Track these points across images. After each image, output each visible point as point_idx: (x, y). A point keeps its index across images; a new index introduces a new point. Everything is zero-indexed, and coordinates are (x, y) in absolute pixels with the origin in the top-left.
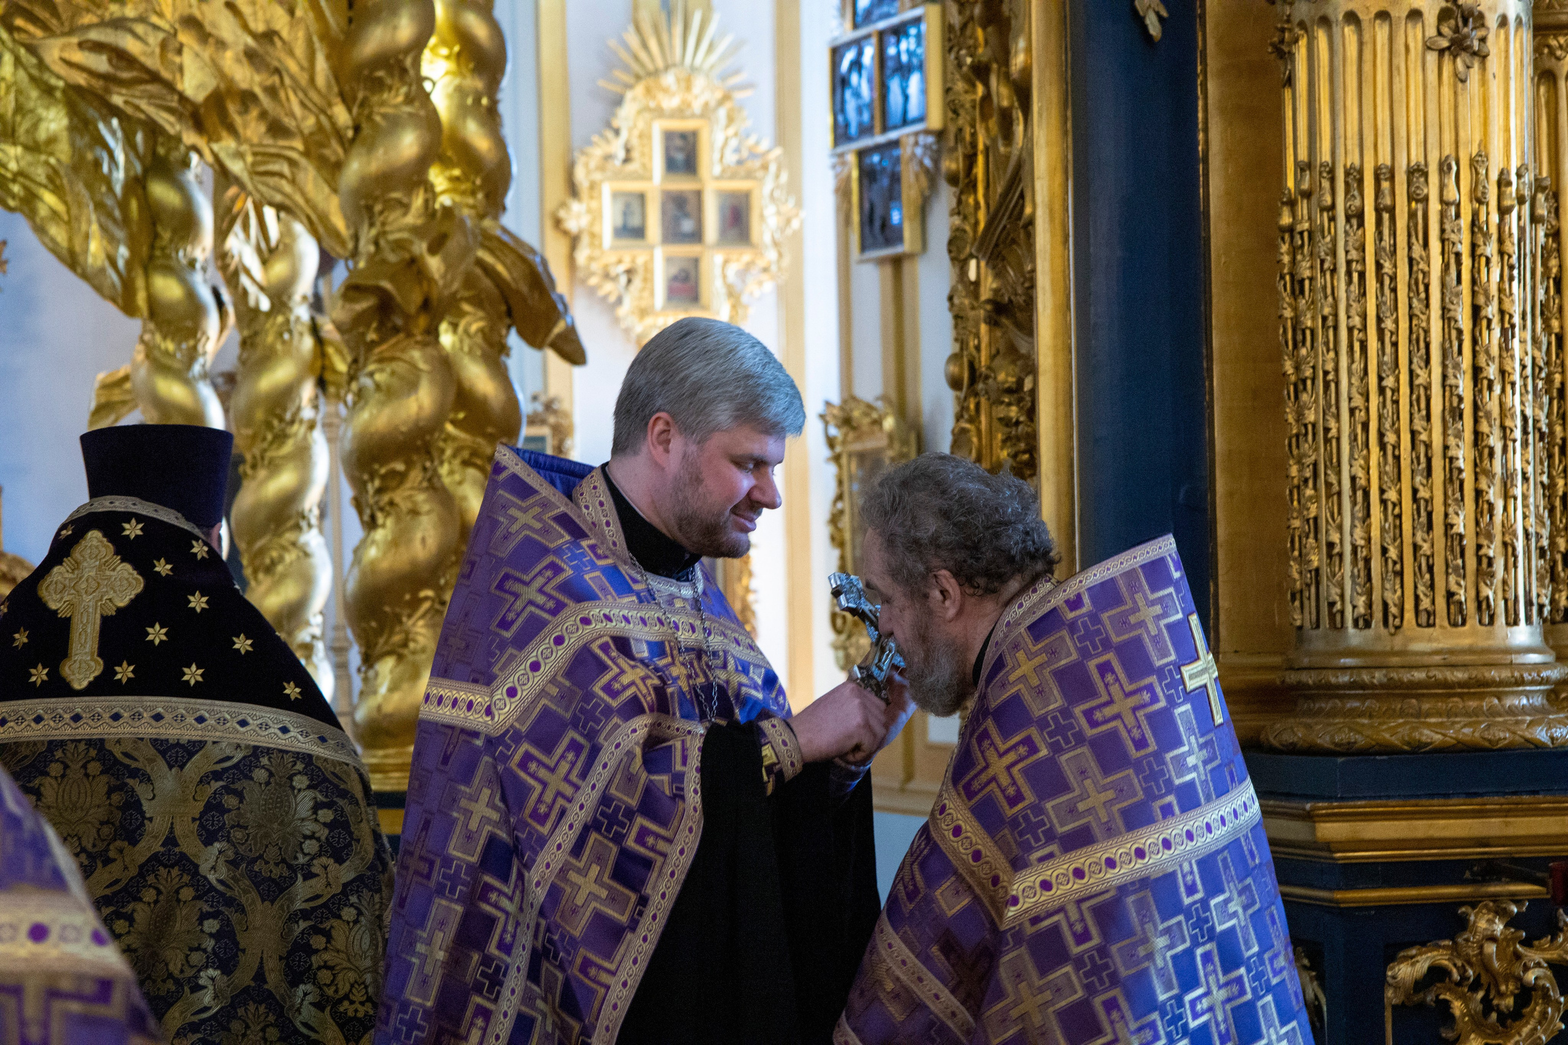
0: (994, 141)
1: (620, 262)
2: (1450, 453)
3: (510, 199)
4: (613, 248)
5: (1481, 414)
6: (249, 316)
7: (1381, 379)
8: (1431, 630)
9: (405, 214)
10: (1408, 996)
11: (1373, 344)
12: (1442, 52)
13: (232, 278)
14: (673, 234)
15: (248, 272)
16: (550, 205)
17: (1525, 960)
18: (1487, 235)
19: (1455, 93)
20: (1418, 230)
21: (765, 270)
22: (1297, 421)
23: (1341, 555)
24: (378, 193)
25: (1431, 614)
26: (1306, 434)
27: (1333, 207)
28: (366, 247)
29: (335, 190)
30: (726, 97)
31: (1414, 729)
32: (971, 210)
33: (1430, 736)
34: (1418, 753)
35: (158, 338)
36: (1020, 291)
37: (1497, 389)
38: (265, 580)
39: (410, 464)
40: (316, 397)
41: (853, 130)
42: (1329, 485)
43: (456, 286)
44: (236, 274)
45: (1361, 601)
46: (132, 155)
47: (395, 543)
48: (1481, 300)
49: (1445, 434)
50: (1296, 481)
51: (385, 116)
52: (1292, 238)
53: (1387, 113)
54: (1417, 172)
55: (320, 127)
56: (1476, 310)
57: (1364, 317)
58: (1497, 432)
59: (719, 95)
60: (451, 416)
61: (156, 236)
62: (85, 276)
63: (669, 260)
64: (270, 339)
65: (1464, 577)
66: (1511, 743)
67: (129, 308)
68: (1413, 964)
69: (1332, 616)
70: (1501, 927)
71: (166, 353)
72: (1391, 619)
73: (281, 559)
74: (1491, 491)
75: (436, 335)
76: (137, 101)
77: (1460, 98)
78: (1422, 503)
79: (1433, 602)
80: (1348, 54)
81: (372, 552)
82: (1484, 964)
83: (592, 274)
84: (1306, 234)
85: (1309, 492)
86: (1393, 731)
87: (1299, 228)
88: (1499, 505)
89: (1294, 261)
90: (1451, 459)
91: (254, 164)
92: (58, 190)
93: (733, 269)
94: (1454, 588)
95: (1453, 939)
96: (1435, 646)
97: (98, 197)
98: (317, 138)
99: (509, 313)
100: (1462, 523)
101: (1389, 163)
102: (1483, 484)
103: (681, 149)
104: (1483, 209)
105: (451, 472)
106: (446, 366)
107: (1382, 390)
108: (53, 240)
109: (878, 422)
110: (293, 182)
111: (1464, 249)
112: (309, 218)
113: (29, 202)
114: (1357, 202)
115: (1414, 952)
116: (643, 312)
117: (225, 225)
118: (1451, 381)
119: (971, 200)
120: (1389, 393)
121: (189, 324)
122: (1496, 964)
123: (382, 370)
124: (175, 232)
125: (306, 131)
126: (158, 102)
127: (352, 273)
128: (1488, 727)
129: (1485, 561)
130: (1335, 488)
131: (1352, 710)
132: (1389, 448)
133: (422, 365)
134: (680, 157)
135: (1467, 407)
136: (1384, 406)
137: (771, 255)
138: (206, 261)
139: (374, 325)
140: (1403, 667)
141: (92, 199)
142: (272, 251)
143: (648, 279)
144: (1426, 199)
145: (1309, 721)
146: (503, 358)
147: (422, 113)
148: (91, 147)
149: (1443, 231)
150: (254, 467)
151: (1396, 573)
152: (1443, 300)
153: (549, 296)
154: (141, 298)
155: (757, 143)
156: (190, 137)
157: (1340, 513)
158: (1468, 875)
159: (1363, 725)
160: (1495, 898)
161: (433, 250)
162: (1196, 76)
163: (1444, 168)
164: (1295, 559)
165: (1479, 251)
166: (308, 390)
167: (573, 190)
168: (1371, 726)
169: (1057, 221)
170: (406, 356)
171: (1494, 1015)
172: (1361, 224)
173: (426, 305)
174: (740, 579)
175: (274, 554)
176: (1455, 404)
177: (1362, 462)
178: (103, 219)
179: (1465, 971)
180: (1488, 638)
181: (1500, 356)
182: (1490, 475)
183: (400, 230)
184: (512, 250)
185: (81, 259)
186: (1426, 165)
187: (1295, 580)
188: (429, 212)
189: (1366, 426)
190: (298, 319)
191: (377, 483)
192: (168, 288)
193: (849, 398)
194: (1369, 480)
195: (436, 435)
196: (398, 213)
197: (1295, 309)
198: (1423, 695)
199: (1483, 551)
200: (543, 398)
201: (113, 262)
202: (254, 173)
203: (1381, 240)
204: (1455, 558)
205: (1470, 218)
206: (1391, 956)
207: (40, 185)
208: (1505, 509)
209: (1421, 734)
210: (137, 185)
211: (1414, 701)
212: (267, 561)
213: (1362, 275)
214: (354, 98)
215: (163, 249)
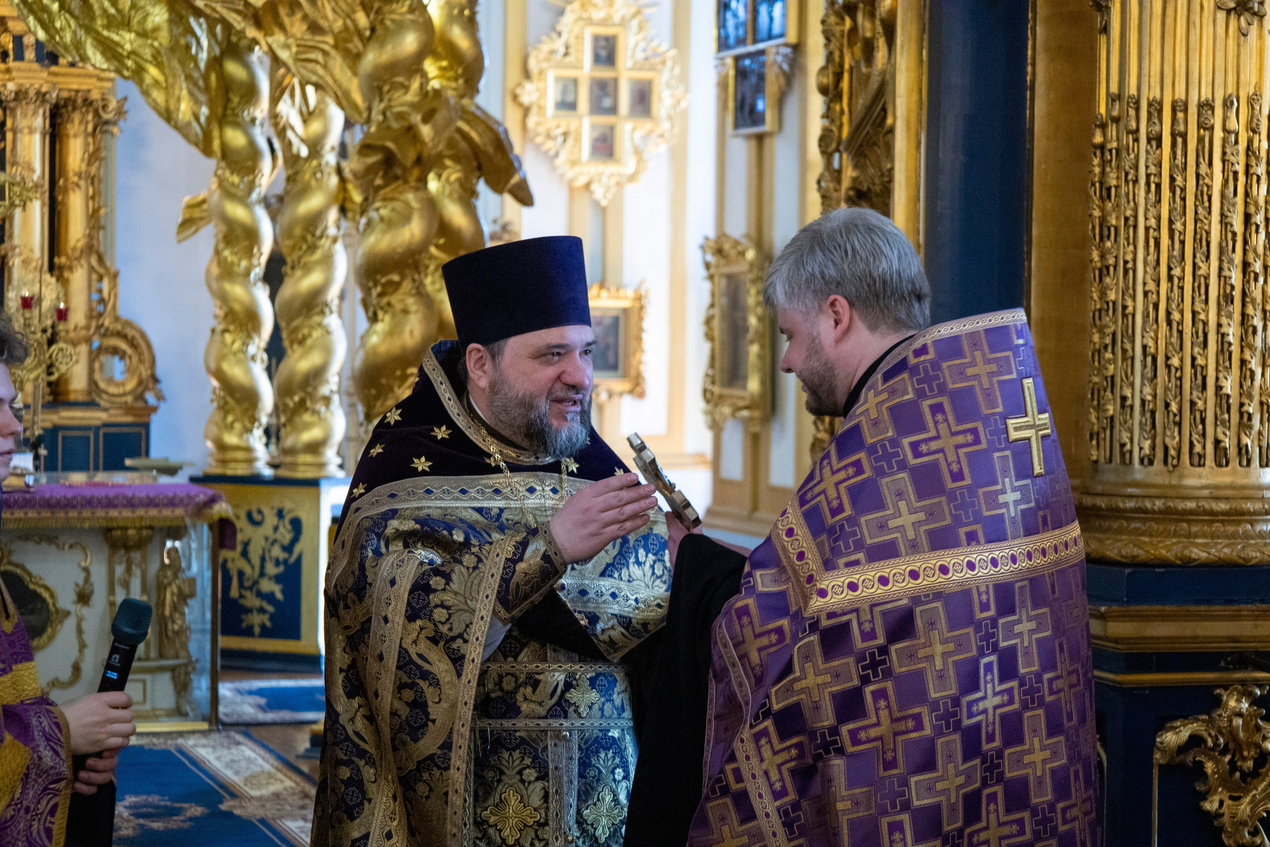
0: (858, 63)
1: (558, 127)
2: (1223, 330)
3: (482, 84)
4: (555, 116)
5: (1248, 300)
6: (292, 160)
7: (1170, 269)
8: (1201, 469)
9: (406, 93)
10: (1172, 758)
11: (1165, 241)
12: (1229, 11)
13: (282, 133)
14: (597, 108)
15: (292, 128)
16: (511, 84)
17: (1264, 732)
18: (1258, 158)
19: (1238, 44)
20: (1204, 152)
21: (662, 136)
22: (1100, 298)
23: (1132, 407)
24: (386, 77)
25: (1202, 456)
26: (1108, 310)
27: (1137, 130)
28: (377, 117)
29: (355, 74)
30: (638, 12)
31: (1186, 547)
32: (838, 115)
33: (1198, 554)
34: (1188, 567)
35: (227, 173)
36: (877, 181)
37: (1261, 279)
38: (298, 350)
39: (403, 277)
40: (339, 220)
41: (732, 41)
42: (1124, 351)
43: (441, 147)
44: (284, 130)
45: (1147, 444)
46: (213, 42)
47: (391, 333)
48: (1252, 209)
49: (1219, 315)
50: (1097, 346)
51: (393, 21)
52: (1103, 154)
53: (1184, 58)
54: (1206, 106)
55: (346, 28)
56: (1247, 218)
57: (1159, 219)
58: (1259, 313)
59: (632, 10)
60: (435, 241)
61: (228, 100)
62: (177, 127)
63: (593, 127)
64: (307, 176)
65: (1229, 429)
66: (1260, 561)
67: (207, 151)
68: (1177, 733)
69: (1123, 454)
70: (1247, 705)
71: (233, 184)
72: (1170, 459)
73: (310, 335)
74: (1253, 361)
75: (426, 183)
76: (213, 5)
77: (1242, 49)
78: (1199, 369)
79: (1204, 447)
80: (1154, 10)
81: (374, 339)
82: (1232, 734)
83: (538, 135)
84: (1114, 152)
85: (1109, 355)
86: (1168, 548)
87: (1109, 146)
88: (1258, 372)
89: (1103, 172)
90: (1223, 335)
91: (297, 53)
92: (159, 65)
93: (638, 134)
94: (1221, 437)
95: (1209, 714)
96: (1204, 481)
97: (187, 71)
98: (344, 35)
99: (479, 167)
100: (1230, 386)
101: (1183, 98)
102: (1247, 355)
103: (605, 48)
104: (1256, 137)
105: (433, 283)
106: (432, 205)
107: (1170, 278)
108: (154, 101)
109: (742, 254)
110: (325, 67)
111: (1240, 169)
112: (335, 93)
113: (138, 73)
114: (1157, 128)
115: (1178, 723)
116: (574, 163)
117: (277, 94)
118: (1226, 273)
119: (838, 108)
120: (1176, 281)
121: (249, 163)
122: (1241, 734)
123: (385, 207)
124: (242, 97)
125: (336, 30)
126: (229, 5)
127: (367, 135)
128: (1244, 548)
129: (1246, 416)
130: (1130, 353)
131: (1138, 529)
132: (1175, 325)
133: (415, 204)
134: (603, 53)
135: (1237, 294)
136: (1172, 290)
137: (666, 125)
138: (264, 119)
139: (380, 174)
140: (1178, 498)
141: (184, 71)
142: (310, 114)
143: (578, 140)
144: (1212, 128)
145: (1101, 536)
146: (473, 200)
147: (421, 20)
148: (184, 34)
149: (1224, 153)
150: (293, 268)
151: (1175, 423)
152: (1222, 208)
153: (508, 157)
154: (216, 145)
155: (659, 46)
156: (252, 32)
157: (1132, 373)
158: (1222, 664)
159: (1145, 542)
160: (1243, 682)
161: (426, 120)
162: (1027, 21)
163: (1227, 104)
164: (1094, 408)
165: (1252, 171)
166: (333, 214)
167: (527, 74)
168: (1151, 543)
169: (913, 131)
170: (403, 197)
171: (1238, 774)
172: (1159, 145)
173: (419, 161)
174: (634, 354)
175: (305, 331)
176: (1228, 291)
177: (1152, 334)
178: (191, 87)
179: (1218, 739)
180: (1245, 477)
181: (1265, 254)
182: (1252, 347)
183: (402, 105)
184: (483, 122)
185: (174, 115)
186: (1213, 100)
187: (1093, 424)
188: (423, 92)
189: (1156, 306)
190: (327, 163)
191: (379, 289)
192: (236, 138)
193: (722, 235)
194: (1157, 349)
195: (423, 255)
196: (401, 92)
197: (1102, 210)
198: (1194, 521)
199: (1245, 408)
200: (500, 222)
201: (197, 117)
202: (297, 60)
203: (1175, 158)
204: (1222, 413)
205: (1245, 144)
206: (1161, 726)
207: (146, 61)
208: (1263, 375)
209: (1191, 552)
210: (215, 63)
211: (1185, 525)
212: (300, 336)
213: (1158, 186)
214: (372, 8)
215: (233, 109)
